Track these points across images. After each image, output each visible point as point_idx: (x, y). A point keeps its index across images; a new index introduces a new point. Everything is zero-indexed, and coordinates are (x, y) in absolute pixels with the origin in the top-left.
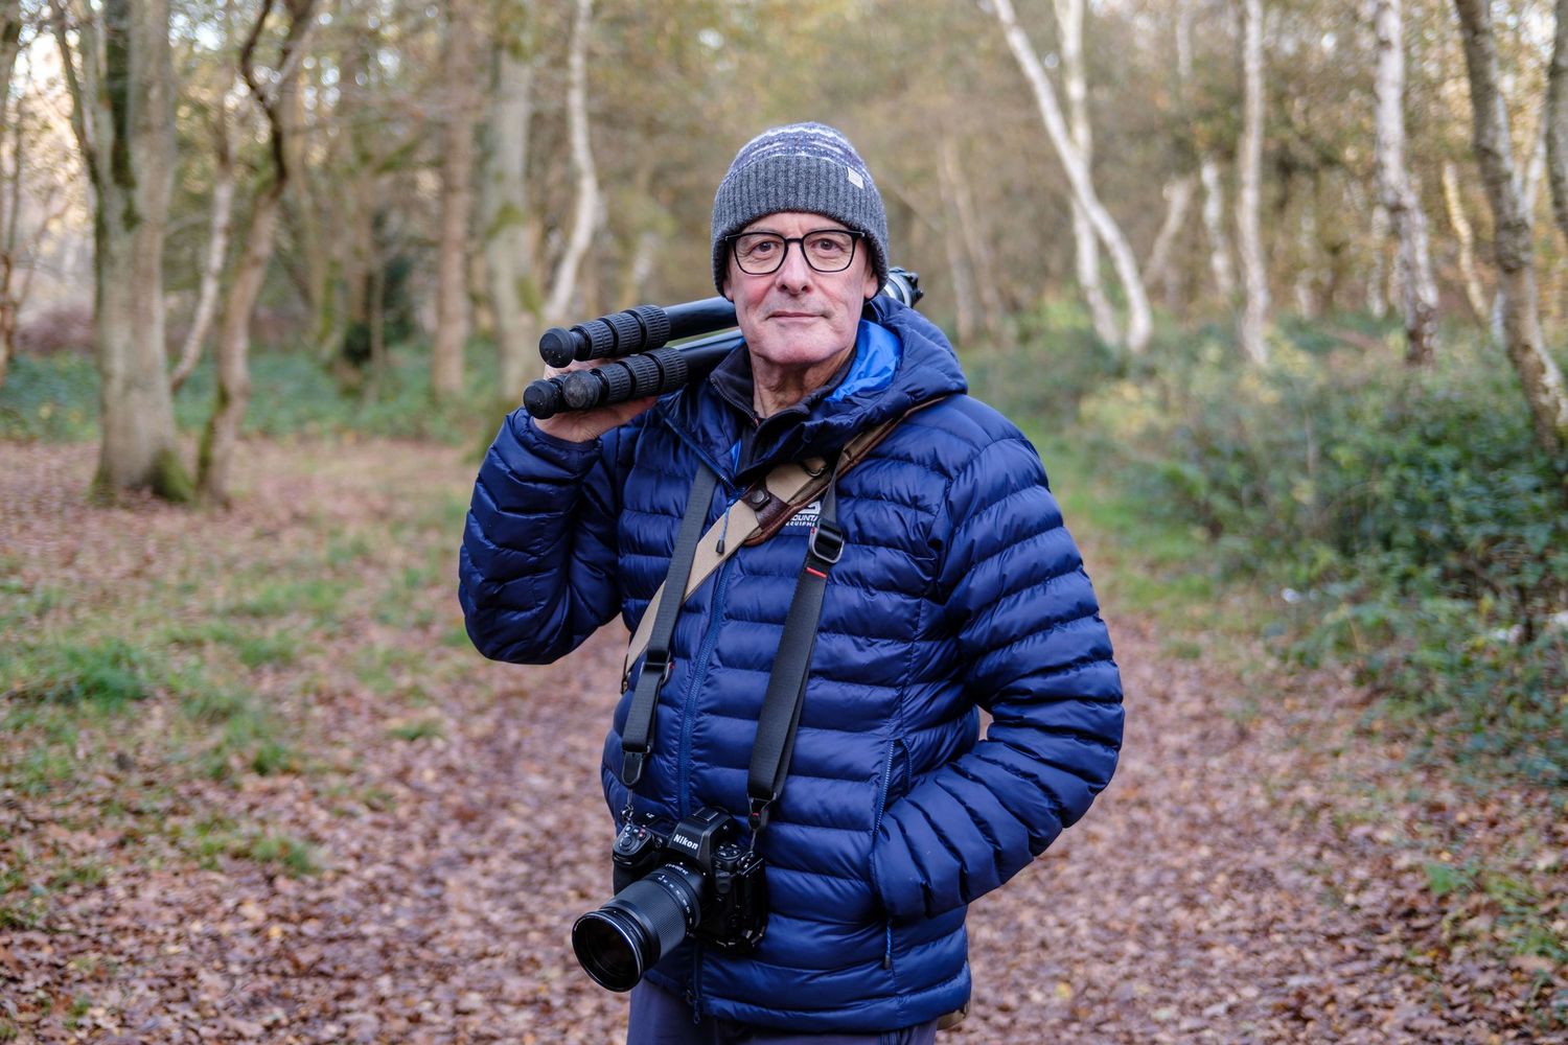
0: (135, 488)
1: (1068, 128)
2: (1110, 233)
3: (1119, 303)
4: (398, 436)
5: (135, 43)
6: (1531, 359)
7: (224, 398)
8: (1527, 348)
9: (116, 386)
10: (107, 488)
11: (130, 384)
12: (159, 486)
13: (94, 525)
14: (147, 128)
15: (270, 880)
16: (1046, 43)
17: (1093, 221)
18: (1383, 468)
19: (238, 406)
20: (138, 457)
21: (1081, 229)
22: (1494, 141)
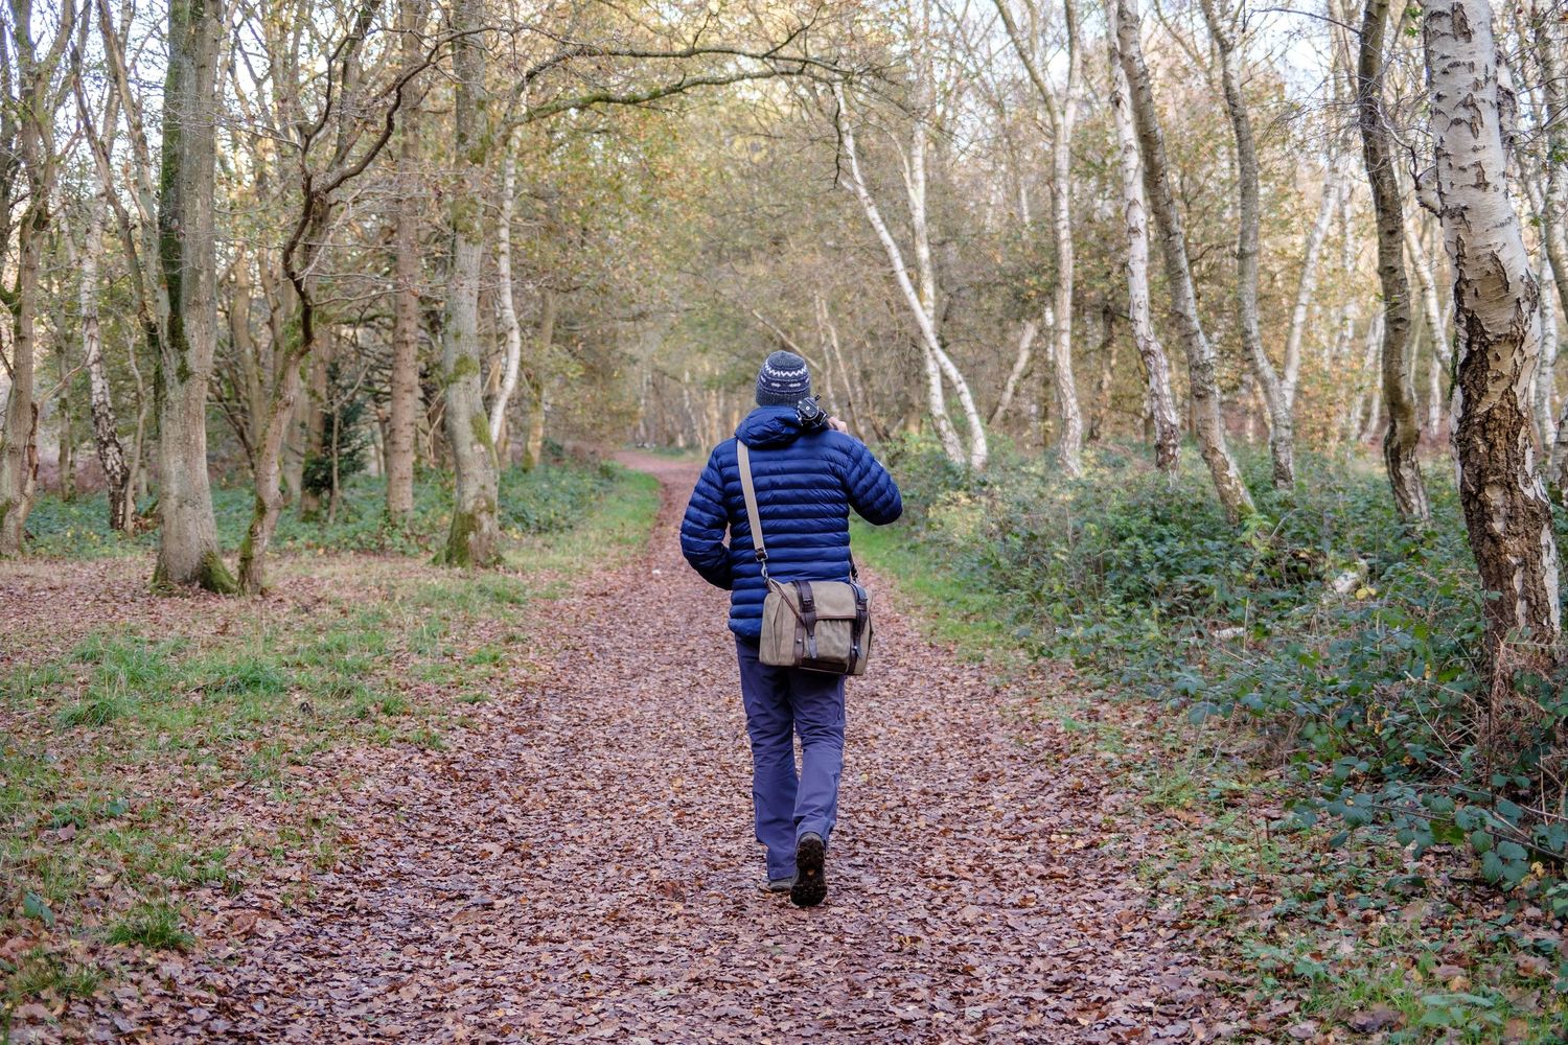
0: (187, 582)
1: (917, 288)
2: (953, 372)
3: (963, 430)
4: (363, 550)
5: (185, 241)
6: (1217, 458)
7: (262, 510)
8: (1215, 451)
9: (172, 502)
10: (164, 582)
11: (183, 502)
12: (207, 580)
13: (164, 607)
14: (197, 304)
15: (423, 750)
16: (898, 215)
17: (938, 363)
18: (1122, 538)
19: (272, 515)
20: (188, 556)
21: (931, 368)
22: (1185, 308)
